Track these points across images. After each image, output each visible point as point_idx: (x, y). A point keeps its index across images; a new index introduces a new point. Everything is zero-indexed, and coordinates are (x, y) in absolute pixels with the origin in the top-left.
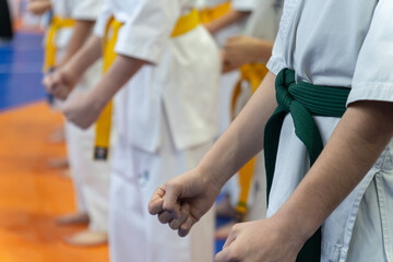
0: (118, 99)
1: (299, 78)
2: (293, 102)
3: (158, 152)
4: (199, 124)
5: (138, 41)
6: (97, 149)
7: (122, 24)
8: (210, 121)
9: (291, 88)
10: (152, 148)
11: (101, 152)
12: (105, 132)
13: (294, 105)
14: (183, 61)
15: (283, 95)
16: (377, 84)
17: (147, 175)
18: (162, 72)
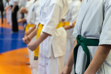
0: (40, 45)
1: (83, 37)
2: (82, 43)
3: (50, 58)
4: (61, 51)
5: (48, 29)
6: (35, 57)
7: (43, 25)
8: (63, 51)
9: (81, 39)
10: (49, 57)
11: (36, 58)
12: (37, 52)
13: (82, 44)
14: (57, 35)
15: (79, 41)
16: (108, 41)
17: (47, 64)
18: (52, 38)
